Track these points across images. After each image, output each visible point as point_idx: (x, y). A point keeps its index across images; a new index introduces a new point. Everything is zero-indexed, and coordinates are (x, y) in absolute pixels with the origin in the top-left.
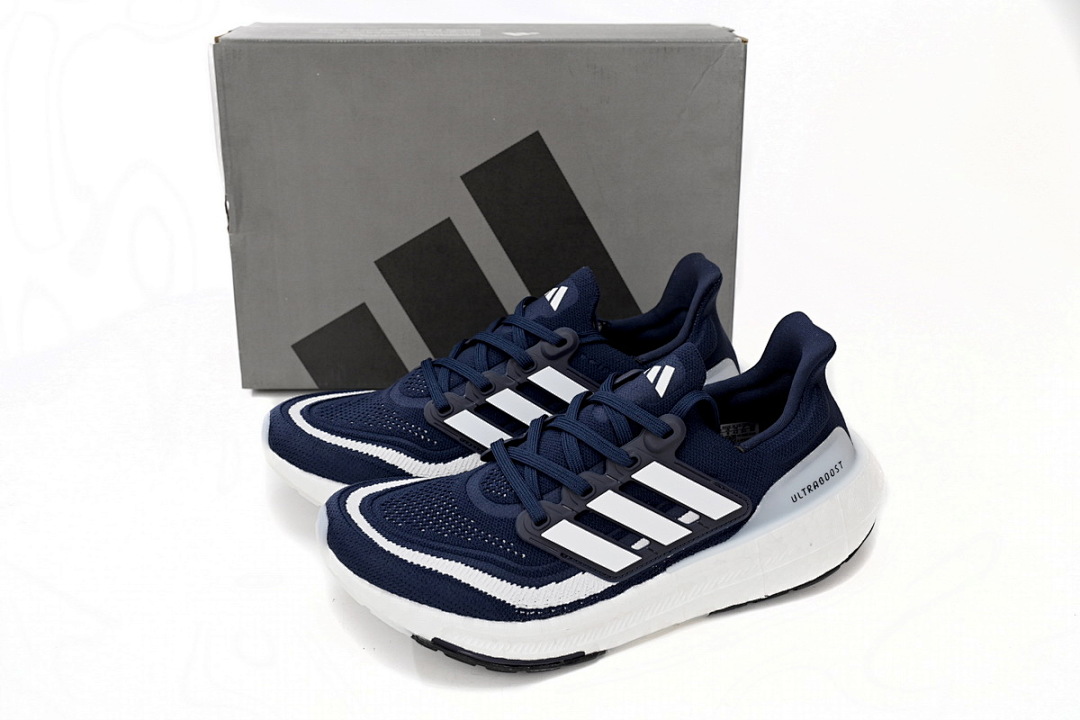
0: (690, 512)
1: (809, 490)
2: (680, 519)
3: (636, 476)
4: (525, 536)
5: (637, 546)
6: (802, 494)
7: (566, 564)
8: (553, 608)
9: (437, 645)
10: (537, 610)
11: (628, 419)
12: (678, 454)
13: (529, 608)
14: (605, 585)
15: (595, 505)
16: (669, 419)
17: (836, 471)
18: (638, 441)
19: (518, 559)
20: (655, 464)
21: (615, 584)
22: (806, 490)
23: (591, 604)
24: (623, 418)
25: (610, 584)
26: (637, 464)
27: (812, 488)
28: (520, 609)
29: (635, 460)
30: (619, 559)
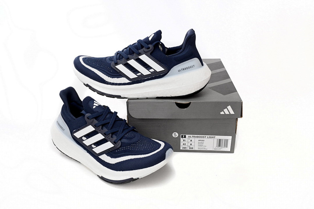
0: (152, 69)
1: (183, 70)
2: (149, 70)
3: (140, 57)
4: (112, 66)
6: (181, 70)
7: (120, 75)
8: (115, 83)
9: (87, 85)
10: (110, 83)
11: (141, 44)
12: (151, 54)
13: (109, 82)
15: (129, 62)
16: (150, 46)
17: (192, 67)
18: (142, 50)
19: (110, 72)
20: (144, 55)
22: (182, 69)
23: (124, 85)
24: (140, 44)
25: (130, 82)
26: (140, 54)
27: (184, 69)
28: (106, 81)
29: (140, 53)
30: (132, 75)
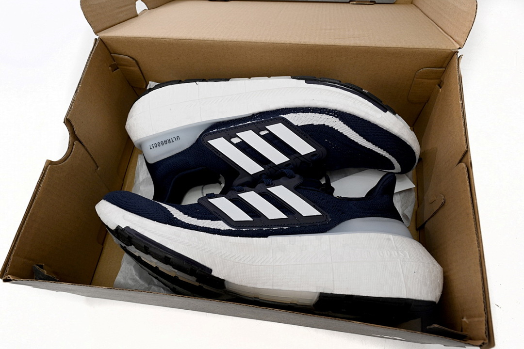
0: (234, 143)
1: (169, 141)
2: (240, 141)
3: (262, 169)
5: (265, 132)
6: (174, 140)
7: (304, 132)
8: (318, 113)
14: (287, 117)
15: (284, 159)
17: (154, 145)
21: (282, 116)
22: (171, 140)
23: (296, 108)
25: (284, 116)
28: (337, 117)
30: (278, 130)
